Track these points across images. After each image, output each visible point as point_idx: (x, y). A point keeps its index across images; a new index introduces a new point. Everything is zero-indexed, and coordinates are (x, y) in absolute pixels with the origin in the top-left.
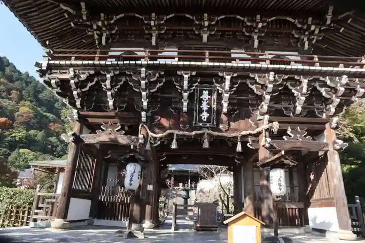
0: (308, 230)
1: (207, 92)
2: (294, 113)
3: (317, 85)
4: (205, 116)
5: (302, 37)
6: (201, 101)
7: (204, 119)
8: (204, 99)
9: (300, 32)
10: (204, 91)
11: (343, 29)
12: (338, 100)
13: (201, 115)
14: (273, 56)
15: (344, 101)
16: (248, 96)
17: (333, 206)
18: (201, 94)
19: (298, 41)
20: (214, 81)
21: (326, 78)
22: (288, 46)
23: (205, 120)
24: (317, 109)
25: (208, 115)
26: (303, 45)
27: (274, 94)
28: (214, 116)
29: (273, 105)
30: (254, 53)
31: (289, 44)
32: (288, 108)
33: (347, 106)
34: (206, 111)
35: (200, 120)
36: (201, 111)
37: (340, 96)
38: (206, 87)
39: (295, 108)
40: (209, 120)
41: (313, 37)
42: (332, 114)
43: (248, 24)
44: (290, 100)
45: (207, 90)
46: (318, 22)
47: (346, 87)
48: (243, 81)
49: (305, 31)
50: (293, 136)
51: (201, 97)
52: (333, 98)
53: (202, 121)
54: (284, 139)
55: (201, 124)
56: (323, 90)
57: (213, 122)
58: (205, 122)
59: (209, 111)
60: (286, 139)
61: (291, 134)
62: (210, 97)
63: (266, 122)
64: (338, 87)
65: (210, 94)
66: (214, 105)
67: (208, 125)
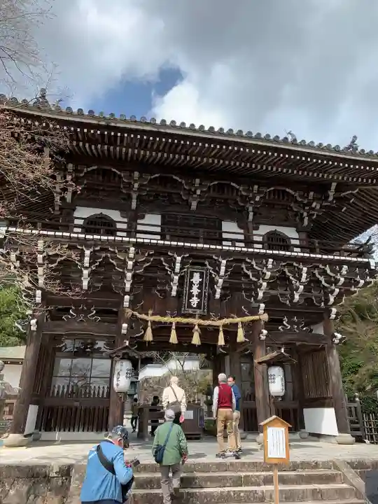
0: (303, 435)
1: (198, 274)
2: (291, 301)
3: (316, 272)
4: (195, 301)
5: (302, 211)
6: (191, 284)
7: (194, 304)
8: (194, 282)
9: (300, 206)
10: (195, 274)
11: (345, 208)
12: (337, 290)
13: (191, 300)
15: (343, 291)
16: (241, 280)
17: (332, 407)
18: (192, 277)
19: (296, 215)
20: (207, 263)
21: (326, 266)
22: (286, 221)
23: (195, 306)
24: (315, 296)
25: (199, 300)
26: (302, 219)
27: (271, 281)
28: (205, 302)
29: (269, 291)
31: (287, 217)
32: (285, 295)
33: (346, 296)
34: (196, 296)
35: (190, 306)
36: (191, 296)
37: (340, 286)
38: (197, 269)
39: (292, 296)
40: (199, 306)
41: (313, 212)
42: (331, 303)
43: (244, 193)
44: (287, 286)
45: (198, 272)
46: (320, 196)
47: (345, 277)
48: (239, 264)
49: (305, 205)
50: (289, 326)
51: (192, 280)
52: (333, 287)
53: (192, 307)
54: (279, 330)
55: (190, 311)
56: (322, 279)
57: (204, 309)
58: (195, 308)
59: (199, 296)
60: (281, 330)
61: (287, 325)
62: (201, 280)
63: (261, 311)
64: (338, 277)
65: (201, 277)
66: (206, 290)
67: (198, 311)
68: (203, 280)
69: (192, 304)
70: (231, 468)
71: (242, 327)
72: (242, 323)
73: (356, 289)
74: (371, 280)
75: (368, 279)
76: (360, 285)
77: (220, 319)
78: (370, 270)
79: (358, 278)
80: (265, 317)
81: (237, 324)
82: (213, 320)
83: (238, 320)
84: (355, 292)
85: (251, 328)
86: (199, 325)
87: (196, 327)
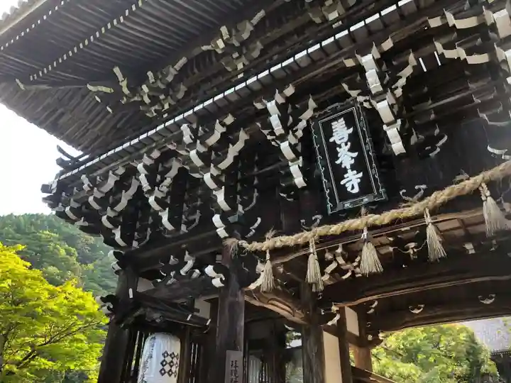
1: (342, 121)
4: (352, 180)
6: (333, 148)
7: (353, 188)
8: (338, 142)
10: (334, 124)
13: (342, 183)
16: (467, 88)
18: (329, 133)
20: (345, 86)
23: (356, 190)
25: (361, 175)
28: (374, 172)
34: (353, 168)
35: (344, 194)
36: (340, 172)
38: (335, 111)
40: (365, 187)
45: (340, 117)
51: (331, 140)
53: (349, 196)
55: (347, 205)
57: (378, 190)
59: (358, 165)
62: (351, 130)
65: (350, 122)
67: (366, 199)
69: (349, 189)
77: (422, 199)
83: (474, 181)
86: (371, 228)
87: (365, 234)
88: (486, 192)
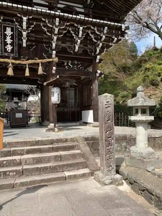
0: (81, 123)
1: (10, 28)
2: (74, 51)
3: (89, 32)
4: (9, 48)
6: (5, 35)
7: (9, 50)
10: (7, 28)
12: (101, 44)
13: (6, 47)
14: (65, 6)
15: (105, 45)
16: (43, 36)
18: (5, 30)
20: (15, 20)
21: (95, 27)
23: (10, 51)
24: (89, 49)
25: (12, 47)
27: (60, 36)
28: (16, 48)
29: (61, 44)
30: (51, 2)
32: (71, 47)
33: (106, 48)
34: (10, 44)
36: (6, 44)
37: (103, 41)
38: (9, 24)
39: (75, 47)
40: (12, 51)
42: (97, 53)
44: (72, 41)
47: (106, 35)
48: (38, 23)
50: (72, 66)
51: (5, 33)
52: (99, 42)
53: (7, 52)
54: (66, 68)
55: (6, 54)
56: (92, 36)
57: (16, 53)
58: (9, 52)
59: (12, 44)
60: (67, 68)
61: (71, 65)
62: (12, 33)
63: (54, 56)
64: (102, 35)
65: (12, 30)
66: (16, 40)
67: (12, 55)
68: (14, 33)
69: (7, 50)
70: (8, 146)
71: (42, 66)
72: (42, 63)
73: (112, 44)
74: (121, 38)
75: (120, 38)
76: (114, 41)
77: (27, 60)
78: (122, 31)
79: (114, 37)
80: (56, 60)
81: (38, 64)
82: (22, 61)
83: (39, 61)
84: (112, 46)
85: (47, 66)
86: (13, 64)
87: (10, 65)
88: (40, 64)
